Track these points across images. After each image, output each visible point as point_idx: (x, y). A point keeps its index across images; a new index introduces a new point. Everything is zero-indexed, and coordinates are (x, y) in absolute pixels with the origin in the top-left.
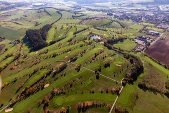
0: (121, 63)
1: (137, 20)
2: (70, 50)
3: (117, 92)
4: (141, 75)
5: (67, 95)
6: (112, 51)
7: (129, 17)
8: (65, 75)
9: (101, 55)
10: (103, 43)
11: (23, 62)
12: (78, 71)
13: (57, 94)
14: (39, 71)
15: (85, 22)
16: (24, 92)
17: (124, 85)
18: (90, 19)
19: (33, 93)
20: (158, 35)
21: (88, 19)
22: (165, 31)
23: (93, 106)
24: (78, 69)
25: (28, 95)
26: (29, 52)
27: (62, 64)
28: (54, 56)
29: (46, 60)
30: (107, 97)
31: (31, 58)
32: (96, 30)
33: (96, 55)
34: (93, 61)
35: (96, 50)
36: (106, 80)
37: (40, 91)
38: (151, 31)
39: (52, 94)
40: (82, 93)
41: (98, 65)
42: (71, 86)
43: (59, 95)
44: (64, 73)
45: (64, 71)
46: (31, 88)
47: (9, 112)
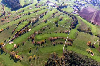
0: (68, 19)
2: (38, 11)
3: (68, 33)
4: (78, 25)
5: (43, 35)
6: (61, 12)
8: (39, 25)
9: (57, 14)
10: (56, 8)
11: (9, 17)
12: (46, 23)
13: (37, 34)
14: (22, 22)
16: (17, 33)
17: (70, 29)
19: (23, 34)
20: (84, 5)
22: (87, 3)
23: (57, 39)
24: (46, 22)
25: (20, 35)
26: (11, 11)
27: (35, 19)
28: (29, 14)
29: (24, 16)
30: (64, 35)
31: (13, 15)
33: (54, 14)
34: (53, 17)
35: (53, 11)
36: (62, 27)
37: (27, 33)
38: (81, 3)
39: (34, 34)
40: (51, 33)
41: (56, 19)
42: (44, 30)
43: (38, 34)
44: (38, 23)
45: (38, 22)
46: (21, 31)
47: (12, 44)
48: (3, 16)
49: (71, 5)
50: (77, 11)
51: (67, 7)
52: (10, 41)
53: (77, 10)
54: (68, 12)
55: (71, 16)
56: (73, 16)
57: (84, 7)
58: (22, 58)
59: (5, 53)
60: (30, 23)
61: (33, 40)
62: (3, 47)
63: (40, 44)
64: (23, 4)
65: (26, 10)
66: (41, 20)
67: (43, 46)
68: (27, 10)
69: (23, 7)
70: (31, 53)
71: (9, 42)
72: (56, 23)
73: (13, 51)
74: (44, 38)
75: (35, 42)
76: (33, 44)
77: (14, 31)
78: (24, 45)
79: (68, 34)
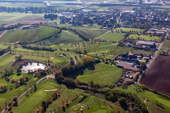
1: (108, 23)
6: (76, 91)
7: (91, 18)
9: (57, 103)
10: (53, 76)
18: (8, 29)
20: (153, 47)
22: (163, 40)
32: (30, 51)
33: (45, 105)
35: (42, 94)
38: (140, 42)
49: (107, 57)
50: (135, 75)
51: (96, 66)
53: (135, 68)
54: (100, 83)
55: (114, 100)
56: (123, 95)
57: (157, 53)
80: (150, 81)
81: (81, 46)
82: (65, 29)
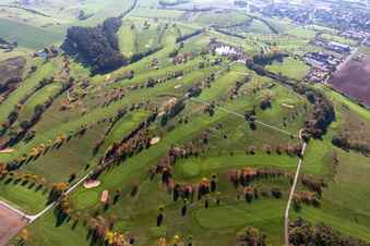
0: (291, 101)
1: (300, 18)
2: (181, 74)
3: (298, 153)
4: (333, 125)
5: (204, 158)
6: (265, 79)
7: (283, 11)
8: (186, 122)
9: (248, 85)
10: (244, 62)
11: (84, 95)
12: (211, 114)
13: (182, 156)
14: (129, 113)
15: (193, 17)
16: (112, 152)
17: (306, 140)
18: (202, 10)
19: (131, 155)
20: (347, 50)
21: (198, 10)
22: (359, 44)
23: (258, 175)
24: (210, 111)
25: (123, 158)
26: (92, 76)
27: (172, 101)
28: (151, 84)
29: (135, 92)
30: (282, 162)
31: (99, 88)
32: (223, 35)
33: (239, 84)
34: (235, 96)
35: (234, 75)
36: (272, 132)
37: (144, 150)
38: (333, 43)
39: (171, 154)
40: (232, 154)
41: (247, 104)
42: (206, 141)
43: (186, 157)
44: (184, 118)
45: (183, 114)
46: (125, 145)
47: (93, 189)
48: (68, 93)
49: (296, 53)
50: (323, 75)
51: (285, 59)
52: (87, 180)
53: (324, 68)
54: (289, 76)
55: (302, 93)
56: (310, 90)
57: (349, 58)
58: (132, 242)
59: (71, 222)
60: (155, 115)
61: (166, 177)
62: (65, 199)
63: (193, 191)
64: (131, 54)
65: (141, 71)
66: (194, 107)
67: (207, 203)
68: (144, 70)
69: (131, 63)
70: (163, 227)
71: (83, 182)
72: (250, 115)
73: (100, 217)
74: (209, 172)
75: (178, 186)
76: (170, 193)
77: (102, 142)
78: (138, 193)
79: (297, 158)
80: (337, 82)
81: (270, 38)
82: (256, 18)
